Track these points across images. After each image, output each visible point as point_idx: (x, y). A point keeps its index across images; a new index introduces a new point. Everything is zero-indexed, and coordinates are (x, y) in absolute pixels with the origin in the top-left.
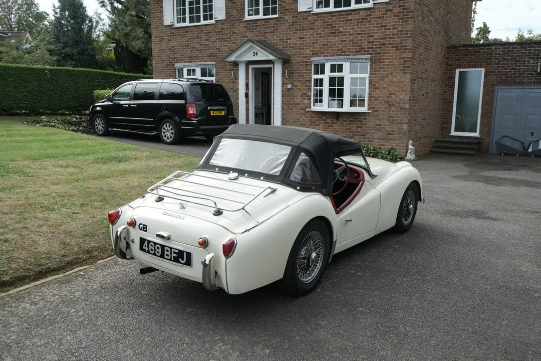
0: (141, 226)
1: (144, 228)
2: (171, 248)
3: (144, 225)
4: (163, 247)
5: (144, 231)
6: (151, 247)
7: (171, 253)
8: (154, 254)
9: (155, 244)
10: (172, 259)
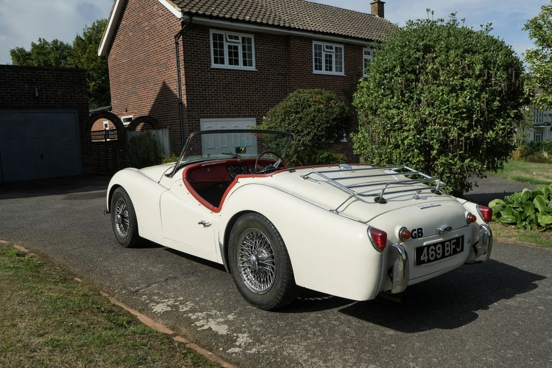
0: (414, 232)
1: (419, 233)
2: (450, 241)
3: (418, 229)
4: (442, 243)
5: (419, 237)
6: (431, 253)
7: (451, 247)
8: (436, 259)
9: (435, 245)
10: (452, 253)
